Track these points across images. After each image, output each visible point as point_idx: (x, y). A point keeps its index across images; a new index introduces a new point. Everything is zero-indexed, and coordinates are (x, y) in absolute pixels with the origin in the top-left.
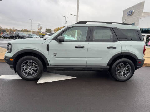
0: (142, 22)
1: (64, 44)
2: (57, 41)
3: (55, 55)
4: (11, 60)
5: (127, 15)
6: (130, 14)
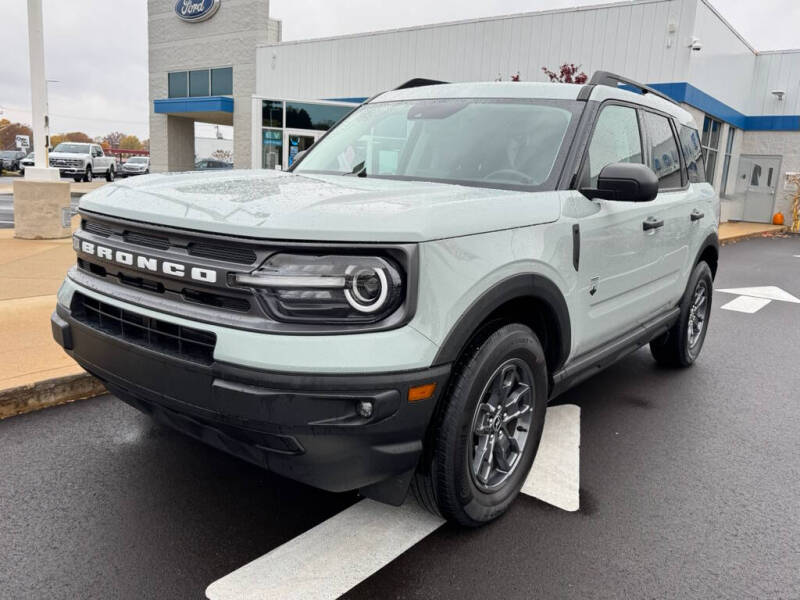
0: (274, 66)
4: (415, 394)
5: (174, 14)
6: (196, 14)
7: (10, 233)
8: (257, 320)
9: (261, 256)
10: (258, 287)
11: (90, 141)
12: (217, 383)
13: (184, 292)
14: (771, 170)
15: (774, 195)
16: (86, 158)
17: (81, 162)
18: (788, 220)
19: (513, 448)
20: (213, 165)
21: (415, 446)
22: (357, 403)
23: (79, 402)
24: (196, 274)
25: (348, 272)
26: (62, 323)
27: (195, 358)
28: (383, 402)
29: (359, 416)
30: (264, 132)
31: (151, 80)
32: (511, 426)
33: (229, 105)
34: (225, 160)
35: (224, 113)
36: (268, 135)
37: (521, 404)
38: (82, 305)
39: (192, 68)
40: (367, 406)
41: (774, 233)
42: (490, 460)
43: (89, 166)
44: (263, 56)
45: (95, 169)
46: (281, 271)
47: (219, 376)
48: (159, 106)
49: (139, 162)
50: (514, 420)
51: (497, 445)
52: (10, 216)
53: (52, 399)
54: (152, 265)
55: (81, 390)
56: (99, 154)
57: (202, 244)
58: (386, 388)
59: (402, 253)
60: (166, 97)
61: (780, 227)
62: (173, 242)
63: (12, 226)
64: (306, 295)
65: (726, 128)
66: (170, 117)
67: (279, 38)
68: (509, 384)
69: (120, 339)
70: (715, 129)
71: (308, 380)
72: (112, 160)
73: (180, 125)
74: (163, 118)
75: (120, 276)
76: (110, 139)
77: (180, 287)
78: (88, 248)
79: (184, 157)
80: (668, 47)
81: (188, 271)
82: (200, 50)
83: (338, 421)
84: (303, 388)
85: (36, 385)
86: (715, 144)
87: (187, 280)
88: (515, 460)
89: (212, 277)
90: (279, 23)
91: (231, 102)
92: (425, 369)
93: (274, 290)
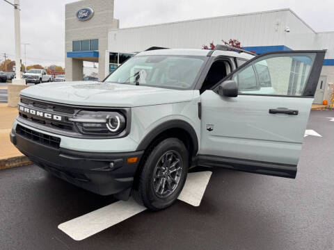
0: (115, 39)
1: (236, 101)
2: (217, 92)
3: (210, 130)
4: (130, 160)
5: (76, 17)
6: (84, 17)
7: (6, 105)
8: (75, 134)
9: (76, 111)
10: (75, 122)
11: (43, 68)
12: (61, 155)
13: (52, 124)
14: (322, 82)
15: (323, 92)
16: (39, 75)
17: (38, 77)
18: (329, 103)
19: (174, 183)
20: (91, 78)
21: (131, 179)
22: (109, 163)
23: (24, 166)
24: (55, 117)
25: (107, 117)
26: (13, 135)
27: (54, 147)
28: (117, 162)
29: (109, 168)
30: (110, 65)
31: (66, 44)
32: (173, 175)
33: (97, 54)
34: (96, 77)
35: (95, 58)
36: (112, 67)
37: (176, 167)
38: (20, 129)
39: (82, 39)
40: (112, 164)
41: (322, 108)
42: (163, 187)
43: (41, 78)
44: (111, 35)
45: (43, 80)
46: (83, 116)
47: (61, 153)
48: (69, 55)
49: (62, 77)
50: (175, 172)
51: (166, 181)
52: (6, 98)
53: (14, 164)
54: (41, 114)
55: (25, 162)
56: (45, 74)
57: (57, 107)
58: (118, 158)
59: (125, 111)
60: (71, 51)
61: (325, 106)
62: (49, 106)
63: (7, 102)
64: (93, 125)
65: (302, 64)
66: (73, 59)
67: (118, 27)
68: (170, 159)
69: (31, 141)
70: (297, 65)
71: (91, 155)
72: (50, 76)
73: (78, 62)
74: (70, 60)
75: (32, 118)
76: (51, 68)
77: (50, 122)
78: (22, 109)
79: (79, 75)
80: (276, 31)
81: (52, 116)
82: (86, 32)
83: (102, 169)
84: (90, 158)
85: (9, 159)
86: (297, 71)
87: (52, 119)
88: (175, 187)
89: (60, 119)
90: (118, 21)
91: (98, 53)
92: (133, 152)
93: (81, 123)
